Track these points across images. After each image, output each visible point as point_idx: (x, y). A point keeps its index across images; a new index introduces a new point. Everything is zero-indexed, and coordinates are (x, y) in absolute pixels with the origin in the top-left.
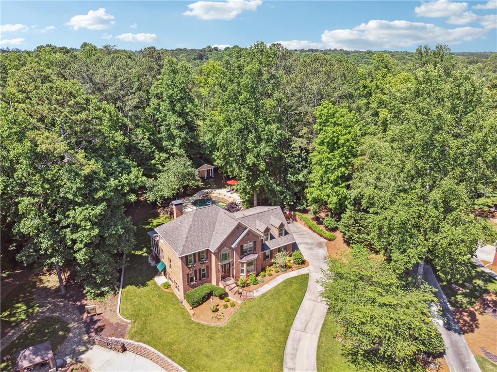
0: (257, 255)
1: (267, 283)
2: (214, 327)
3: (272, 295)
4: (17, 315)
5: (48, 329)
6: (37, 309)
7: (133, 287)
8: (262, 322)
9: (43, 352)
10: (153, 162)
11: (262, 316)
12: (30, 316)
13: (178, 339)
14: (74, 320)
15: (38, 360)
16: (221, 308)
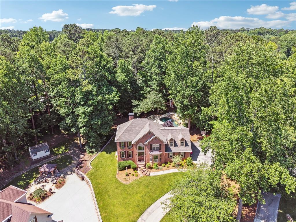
0: (160, 153)
1: (163, 171)
2: (122, 183)
3: (161, 178)
4: (59, 151)
5: (65, 160)
6: (67, 151)
7: (105, 152)
8: (146, 190)
9: (50, 168)
10: (142, 92)
11: (148, 187)
12: (63, 153)
13: (103, 183)
14: (76, 160)
15: (47, 170)
16: (131, 175)
